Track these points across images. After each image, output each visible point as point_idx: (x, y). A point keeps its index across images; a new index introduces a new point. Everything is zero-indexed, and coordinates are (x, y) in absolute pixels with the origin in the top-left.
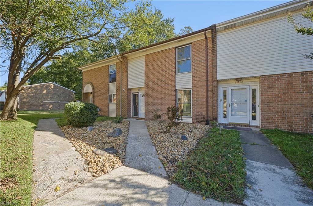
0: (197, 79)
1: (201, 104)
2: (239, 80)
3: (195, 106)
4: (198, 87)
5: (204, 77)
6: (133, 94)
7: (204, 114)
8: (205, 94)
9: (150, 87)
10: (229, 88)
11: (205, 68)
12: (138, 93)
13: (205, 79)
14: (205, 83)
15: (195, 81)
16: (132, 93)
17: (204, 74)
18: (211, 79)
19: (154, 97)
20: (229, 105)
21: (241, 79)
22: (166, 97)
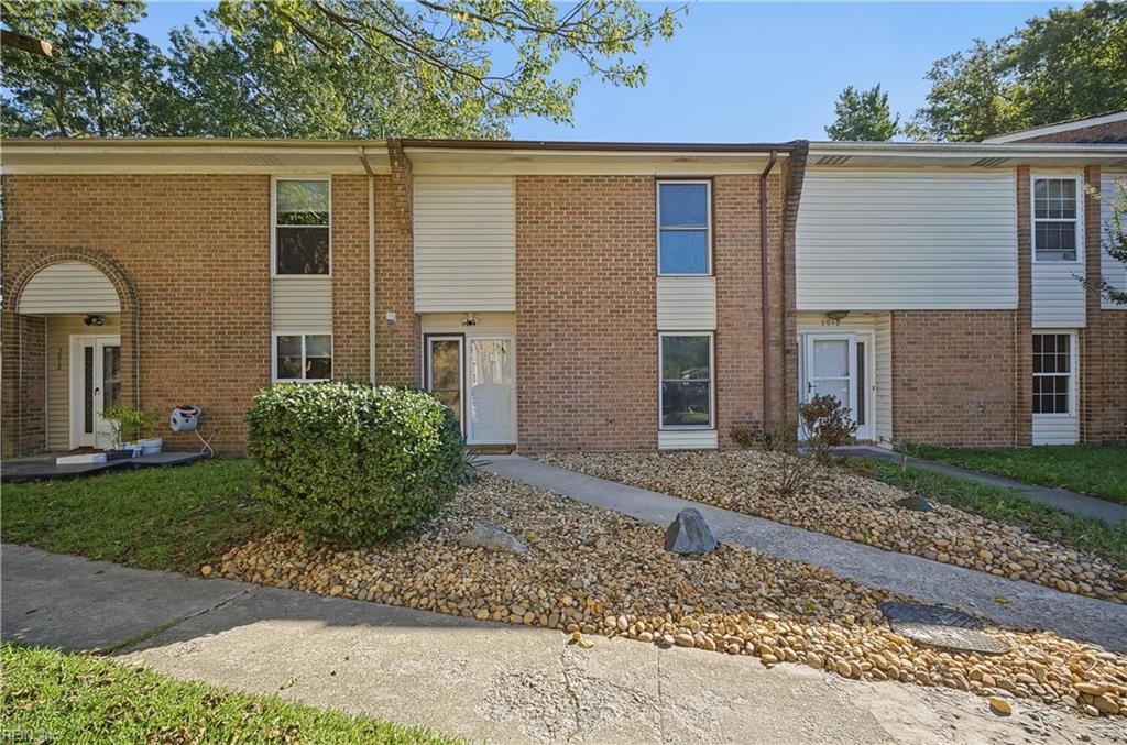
0: (735, 301)
1: (748, 385)
2: (841, 315)
3: (730, 390)
4: (736, 329)
5: (754, 296)
6: (430, 339)
7: (757, 415)
8: (759, 352)
9: (546, 316)
10: (809, 336)
11: (759, 268)
12: (463, 334)
13: (758, 305)
14: (758, 316)
15: (729, 306)
16: (426, 335)
17: (757, 289)
18: (776, 306)
19: (565, 359)
20: (810, 386)
21: (845, 313)
22: (619, 358)
